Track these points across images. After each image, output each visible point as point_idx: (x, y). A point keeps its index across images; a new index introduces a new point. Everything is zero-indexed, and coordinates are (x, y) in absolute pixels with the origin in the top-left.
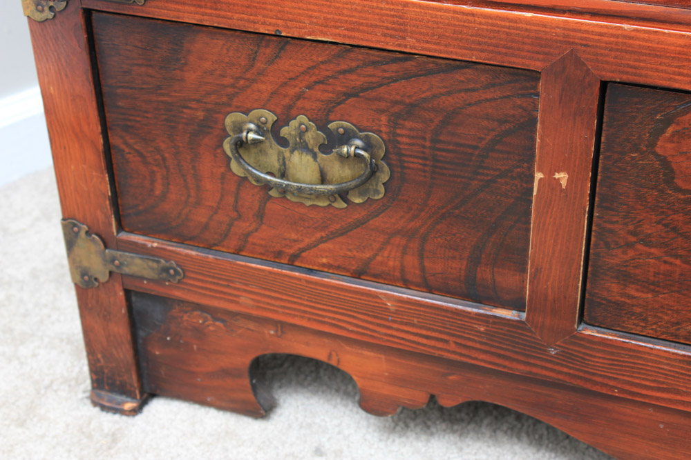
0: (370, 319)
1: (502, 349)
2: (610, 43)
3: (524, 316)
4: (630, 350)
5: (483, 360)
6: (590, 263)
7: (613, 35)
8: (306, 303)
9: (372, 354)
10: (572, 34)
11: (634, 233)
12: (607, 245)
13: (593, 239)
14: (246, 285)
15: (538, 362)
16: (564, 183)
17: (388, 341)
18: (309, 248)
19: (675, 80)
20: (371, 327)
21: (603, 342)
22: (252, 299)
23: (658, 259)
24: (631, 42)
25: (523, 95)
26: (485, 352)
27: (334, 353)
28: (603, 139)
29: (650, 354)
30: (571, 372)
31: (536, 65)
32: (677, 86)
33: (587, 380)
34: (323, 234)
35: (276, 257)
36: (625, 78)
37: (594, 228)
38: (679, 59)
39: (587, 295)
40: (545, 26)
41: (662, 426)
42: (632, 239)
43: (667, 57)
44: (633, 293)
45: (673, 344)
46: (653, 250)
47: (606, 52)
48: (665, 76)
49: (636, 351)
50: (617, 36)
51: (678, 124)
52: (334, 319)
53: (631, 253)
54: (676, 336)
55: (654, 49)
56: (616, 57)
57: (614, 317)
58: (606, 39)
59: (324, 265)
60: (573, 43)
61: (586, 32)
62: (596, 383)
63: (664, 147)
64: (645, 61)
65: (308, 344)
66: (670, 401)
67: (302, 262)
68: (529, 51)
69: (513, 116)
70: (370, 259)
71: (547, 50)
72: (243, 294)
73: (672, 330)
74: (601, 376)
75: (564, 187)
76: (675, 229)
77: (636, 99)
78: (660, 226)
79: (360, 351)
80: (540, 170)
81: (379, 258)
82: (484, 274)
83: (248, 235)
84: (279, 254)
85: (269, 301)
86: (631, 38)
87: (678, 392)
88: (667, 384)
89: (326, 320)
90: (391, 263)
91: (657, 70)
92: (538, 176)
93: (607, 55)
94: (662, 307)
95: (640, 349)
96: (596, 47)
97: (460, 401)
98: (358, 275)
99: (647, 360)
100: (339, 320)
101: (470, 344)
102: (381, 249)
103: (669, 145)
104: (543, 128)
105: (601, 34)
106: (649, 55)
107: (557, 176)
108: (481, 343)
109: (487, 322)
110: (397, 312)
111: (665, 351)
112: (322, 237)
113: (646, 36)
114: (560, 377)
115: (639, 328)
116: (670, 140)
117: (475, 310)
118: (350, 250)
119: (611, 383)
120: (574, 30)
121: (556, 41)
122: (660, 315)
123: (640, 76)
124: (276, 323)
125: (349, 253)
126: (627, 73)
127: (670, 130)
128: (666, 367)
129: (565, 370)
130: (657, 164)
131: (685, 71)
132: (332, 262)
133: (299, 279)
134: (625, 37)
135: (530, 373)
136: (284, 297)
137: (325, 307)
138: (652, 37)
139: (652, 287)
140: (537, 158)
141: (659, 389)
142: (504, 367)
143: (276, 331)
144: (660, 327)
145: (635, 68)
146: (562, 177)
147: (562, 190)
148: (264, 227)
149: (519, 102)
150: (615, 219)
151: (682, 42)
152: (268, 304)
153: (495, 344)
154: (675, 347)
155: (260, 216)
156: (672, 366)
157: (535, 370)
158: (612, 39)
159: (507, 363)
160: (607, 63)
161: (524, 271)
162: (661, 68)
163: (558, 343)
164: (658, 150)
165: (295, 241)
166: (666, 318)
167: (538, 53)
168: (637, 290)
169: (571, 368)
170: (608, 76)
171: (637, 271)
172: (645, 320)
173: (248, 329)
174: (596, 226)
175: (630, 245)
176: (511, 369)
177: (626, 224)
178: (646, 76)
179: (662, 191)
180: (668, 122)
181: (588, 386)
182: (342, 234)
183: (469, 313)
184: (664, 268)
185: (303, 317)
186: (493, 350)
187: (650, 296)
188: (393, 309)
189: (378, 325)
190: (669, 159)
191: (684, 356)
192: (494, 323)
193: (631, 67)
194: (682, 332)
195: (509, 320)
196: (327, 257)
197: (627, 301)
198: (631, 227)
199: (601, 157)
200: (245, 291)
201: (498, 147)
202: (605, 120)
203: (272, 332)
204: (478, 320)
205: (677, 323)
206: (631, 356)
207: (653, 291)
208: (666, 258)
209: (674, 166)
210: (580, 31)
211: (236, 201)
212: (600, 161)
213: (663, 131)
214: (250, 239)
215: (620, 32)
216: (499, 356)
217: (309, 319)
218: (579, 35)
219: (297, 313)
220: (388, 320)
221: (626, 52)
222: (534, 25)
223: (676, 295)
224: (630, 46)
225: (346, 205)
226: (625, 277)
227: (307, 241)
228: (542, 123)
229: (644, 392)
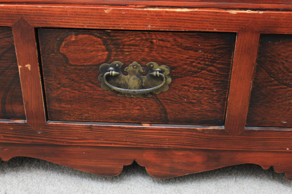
1: (21, 135)
2: (35, 13)
3: (26, 121)
4: (67, 127)
5: (14, 140)
6: (46, 97)
7: (35, 10)
10: (20, 11)
11: (59, 84)
12: (51, 90)
13: (45, 88)
15: (35, 138)
16: (29, 68)
19: (61, 24)
21: (57, 126)
23: (69, 92)
24: (42, 12)
25: (8, 37)
26: (15, 137)
28: (40, 50)
29: (74, 127)
30: (48, 139)
31: (9, 24)
32: (61, 26)
33: (54, 141)
36: (43, 26)
37: (45, 84)
38: (60, 17)
39: (48, 110)
40: (9, 9)
41: (84, 153)
42: (59, 86)
43: (56, 16)
44: (64, 106)
45: (81, 122)
46: (67, 89)
47: (34, 17)
48: (57, 23)
49: (69, 127)
50: (37, 10)
51: (65, 41)
53: (60, 91)
54: (82, 119)
55: (51, 14)
56: (38, 18)
57: (58, 116)
58: (33, 12)
60: (21, 14)
61: (25, 10)
62: (57, 141)
63: (63, 50)
64: (48, 19)
66: (84, 143)
68: (5, 19)
69: (6, 45)
71: (12, 18)
73: (80, 117)
74: (58, 138)
75: (30, 70)
76: (73, 80)
77: (49, 33)
78: (67, 80)
80: (20, 65)
82: (8, 108)
86: (42, 10)
87: (86, 139)
88: (82, 137)
91: (54, 22)
92: (20, 67)
93: (35, 18)
94: (75, 109)
95: (70, 126)
96: (30, 15)
97: (11, 158)
99: (73, 130)
101: (8, 135)
103: (64, 49)
104: (17, 48)
105: (31, 10)
106: (49, 16)
107: (26, 66)
108: (12, 134)
109: (13, 126)
111: (79, 125)
113: (47, 9)
114: (44, 142)
115: (68, 118)
116: (64, 47)
117: (8, 122)
119: (63, 140)
120: (21, 10)
121: (15, 14)
122: (75, 112)
123: (48, 24)
126: (43, 24)
127: (63, 43)
128: (80, 131)
129: (45, 139)
130: (62, 57)
131: (63, 21)
134: (40, 10)
135: (33, 142)
138: (49, 9)
139: (70, 103)
140: (18, 60)
141: (80, 140)
142: (23, 142)
144: (76, 117)
145: (45, 21)
146: (28, 66)
147: (29, 71)
149: (7, 40)
150: (51, 79)
151: (60, 10)
153: (17, 134)
154: (82, 123)
156: (82, 130)
157: (35, 141)
158: (35, 12)
159: (24, 140)
160: (35, 21)
161: (23, 104)
162: (55, 20)
163: (40, 129)
164: (61, 51)
166: (77, 113)
167: (9, 20)
168: (65, 105)
169: (47, 138)
170: (37, 26)
171: (63, 97)
172: (70, 115)
174: (46, 83)
175: (59, 88)
176: (26, 142)
177: (56, 81)
178: (50, 24)
179: (65, 66)
180: (62, 40)
181: (55, 143)
183: (6, 123)
184: (72, 95)
186: (17, 136)
187: (70, 106)
190: (65, 54)
191: (85, 126)
192: (16, 126)
193: (44, 21)
194: (84, 117)
195: (21, 123)
197: (63, 109)
198: (58, 82)
199: (41, 57)
201: (3, 58)
202: (40, 42)
204: (9, 125)
205: (81, 114)
206: (67, 129)
207: (70, 104)
208: (72, 91)
209: (68, 57)
210: (22, 10)
212: (41, 58)
213: (61, 44)
215: (37, 9)
216: (20, 138)
218: (23, 11)
221: (41, 16)
222: (5, 9)
223: (79, 104)
224: (42, 13)
226: (59, 100)
228: (17, 46)
229: (75, 141)
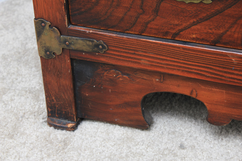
0: (220, 69)
8: (182, 61)
9: (218, 90)
14: (145, 52)
17: (231, 81)
18: (185, 29)
20: (221, 74)
22: (149, 61)
27: (194, 90)
34: (195, 20)
35: (164, 36)
52: (198, 70)
59: (193, 39)
65: (178, 86)
67: (180, 38)
70: (223, 34)
72: (144, 58)
79: (210, 89)
81: (229, 33)
83: (148, 23)
84: (167, 33)
85: (159, 61)
89: (193, 71)
90: (236, 36)
98: (214, 44)
100: (201, 71)
102: (230, 27)
110: (238, 64)
112: (194, 22)
118: (211, 29)
124: (160, 74)
125: (210, 31)
132: (198, 37)
133: (179, 47)
136: (168, 59)
137: (193, 63)
143: (160, 79)
148: (158, 18)
152: (158, 63)
155: (156, 11)
165: (177, 25)
173: (143, 79)
182: (207, 20)
185: (179, 70)
188: (235, 62)
189: (225, 72)
196: (196, 34)
200: (145, 56)
203: (157, 80)
211: (142, 3)
214: (149, 26)
217: (183, 71)
219: (175, 68)
220: (231, 69)
225: (211, 2)
227: (184, 25)
